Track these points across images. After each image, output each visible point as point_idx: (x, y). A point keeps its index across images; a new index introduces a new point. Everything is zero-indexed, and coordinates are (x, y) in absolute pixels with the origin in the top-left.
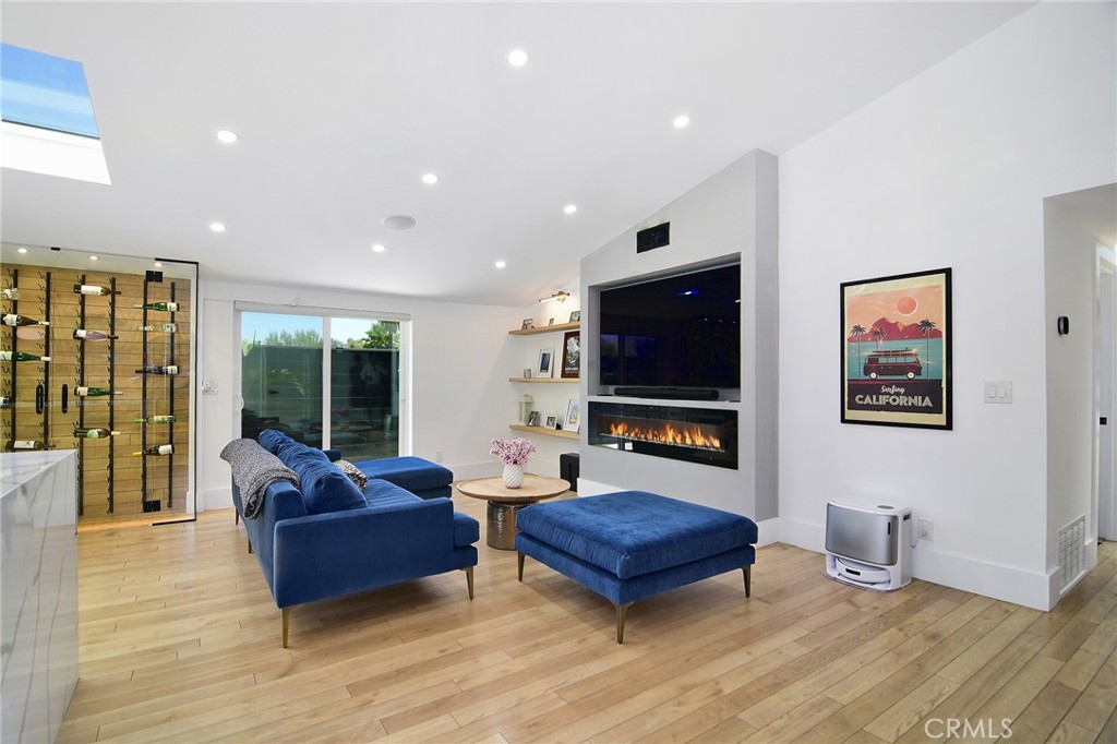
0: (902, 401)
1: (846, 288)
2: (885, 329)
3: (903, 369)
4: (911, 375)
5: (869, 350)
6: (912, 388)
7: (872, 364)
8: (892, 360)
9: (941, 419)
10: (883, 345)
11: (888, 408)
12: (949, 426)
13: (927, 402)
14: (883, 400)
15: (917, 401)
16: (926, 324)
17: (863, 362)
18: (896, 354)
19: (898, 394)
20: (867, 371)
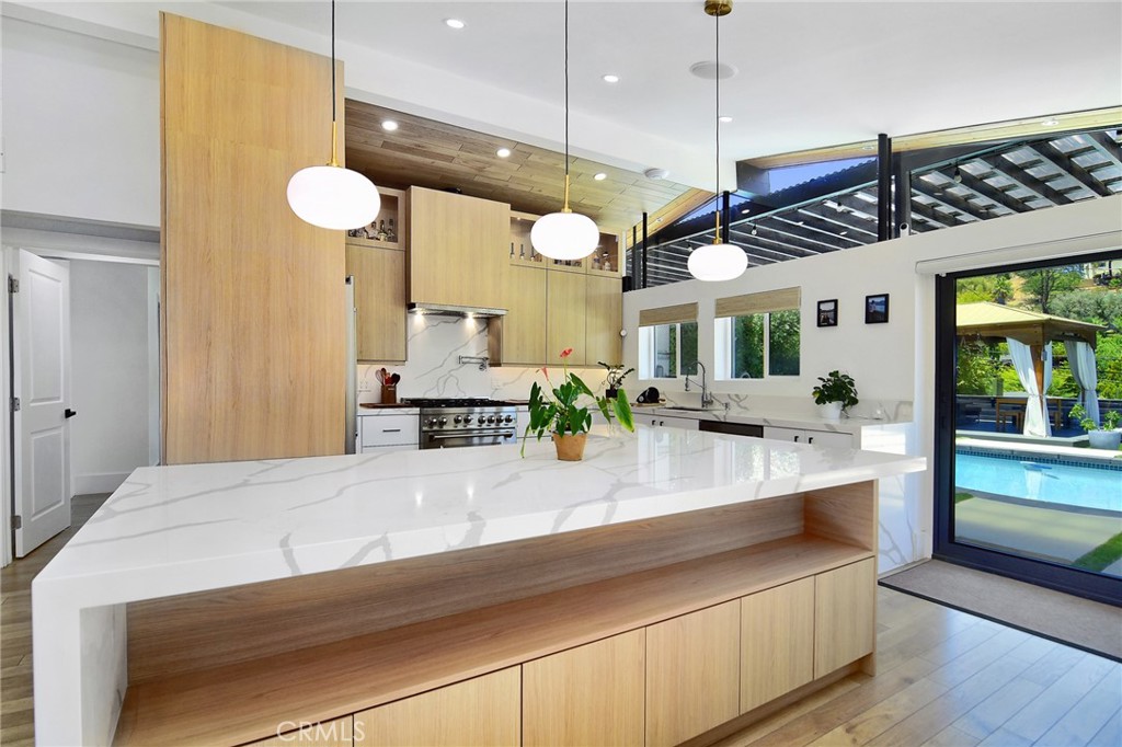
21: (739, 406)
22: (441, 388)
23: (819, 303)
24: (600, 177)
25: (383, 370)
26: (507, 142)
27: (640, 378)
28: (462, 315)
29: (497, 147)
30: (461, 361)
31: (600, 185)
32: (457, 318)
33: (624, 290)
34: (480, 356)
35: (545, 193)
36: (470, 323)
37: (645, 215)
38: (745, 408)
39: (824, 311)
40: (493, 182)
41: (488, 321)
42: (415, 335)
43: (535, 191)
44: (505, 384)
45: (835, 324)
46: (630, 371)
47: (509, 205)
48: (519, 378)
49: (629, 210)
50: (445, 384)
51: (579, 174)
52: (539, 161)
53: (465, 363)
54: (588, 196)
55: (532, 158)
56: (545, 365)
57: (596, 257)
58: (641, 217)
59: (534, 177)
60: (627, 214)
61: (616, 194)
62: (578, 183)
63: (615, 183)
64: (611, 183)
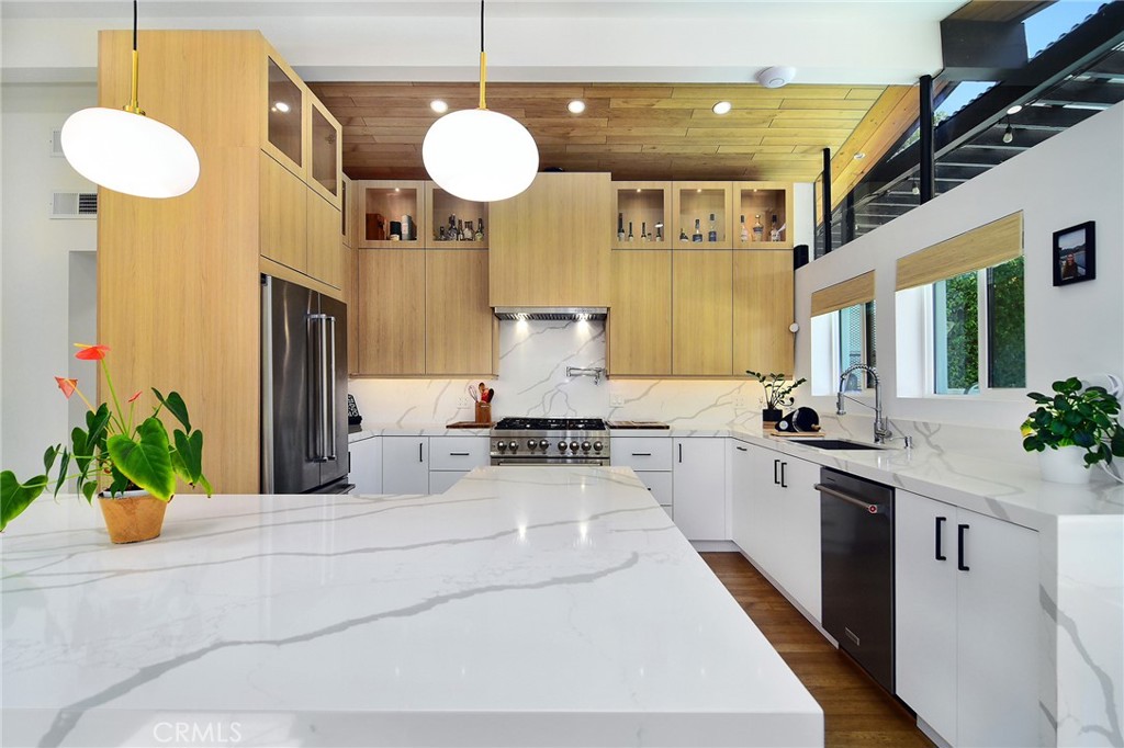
21: (929, 443)
22: (547, 406)
23: (1057, 236)
24: (722, 108)
25: (482, 384)
26: (584, 89)
27: (813, 394)
28: (573, 319)
29: (565, 102)
30: (572, 373)
31: (725, 122)
32: (566, 322)
33: (796, 266)
34: (594, 367)
35: (663, 149)
36: (583, 328)
37: (827, 152)
38: (937, 447)
39: (1068, 252)
40: (591, 150)
41: (600, 319)
42: (519, 344)
43: (647, 149)
44: (626, 402)
45: (1090, 274)
46: (800, 382)
47: (610, 174)
48: (646, 393)
49: (798, 149)
50: (551, 400)
51: (691, 112)
52: (625, 106)
53: (576, 375)
54: (723, 141)
55: (614, 104)
56: (671, 376)
57: (758, 224)
58: (822, 156)
59: (635, 132)
60: (799, 157)
61: (763, 130)
62: (697, 125)
63: (750, 113)
64: (744, 113)
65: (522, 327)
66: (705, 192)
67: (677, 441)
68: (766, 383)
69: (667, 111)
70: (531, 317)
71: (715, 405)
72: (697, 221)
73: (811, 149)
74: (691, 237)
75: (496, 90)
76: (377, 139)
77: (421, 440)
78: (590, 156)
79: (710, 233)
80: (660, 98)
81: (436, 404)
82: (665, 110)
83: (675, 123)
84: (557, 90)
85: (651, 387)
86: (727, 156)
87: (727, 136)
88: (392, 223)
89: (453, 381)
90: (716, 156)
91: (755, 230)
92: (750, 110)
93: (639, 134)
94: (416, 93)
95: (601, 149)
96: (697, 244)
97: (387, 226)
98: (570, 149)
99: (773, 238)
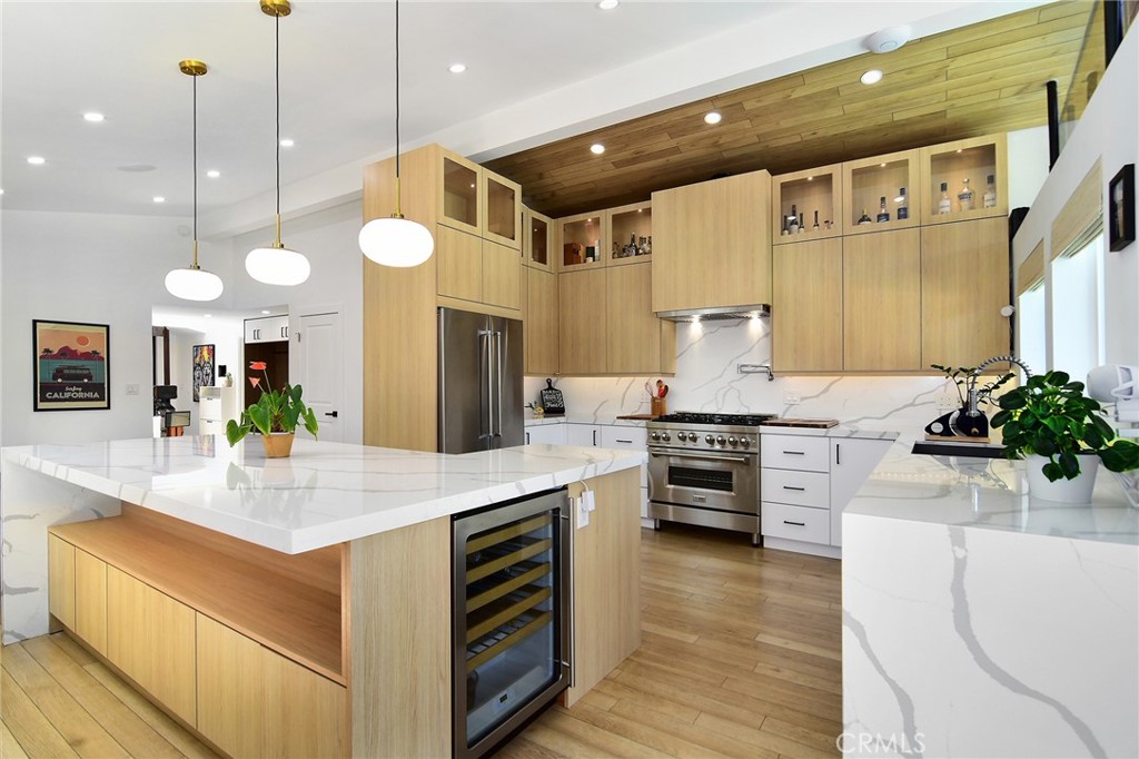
0: (81, 395)
1: (38, 324)
2: (66, 352)
3: (81, 377)
4: (86, 381)
5: (57, 364)
6: (86, 388)
7: (59, 373)
8: (73, 372)
9: (104, 404)
10: (67, 363)
11: (71, 399)
12: (109, 408)
13: (96, 395)
14: (67, 395)
15: (90, 395)
16: (95, 352)
17: (52, 372)
18: (75, 368)
19: (78, 392)
20: (55, 377)
22: (721, 401)
23: (1112, 186)
24: (873, 78)
25: (659, 382)
26: (712, 102)
28: (743, 317)
29: (701, 117)
30: (743, 370)
32: (737, 321)
34: (765, 364)
36: (756, 325)
37: (1051, 85)
40: (748, 151)
41: (767, 310)
42: (694, 343)
43: (807, 136)
44: (803, 399)
45: (1133, 237)
47: (765, 171)
48: (826, 390)
49: (1005, 92)
50: (724, 395)
51: (836, 91)
52: (759, 105)
53: (748, 372)
54: (896, 108)
55: (748, 106)
56: (843, 372)
57: (966, 190)
58: (1045, 93)
59: (784, 124)
60: (1014, 100)
61: (941, 84)
62: (851, 101)
63: (911, 73)
64: (903, 75)
65: (696, 328)
66: (891, 165)
67: (835, 442)
68: (958, 379)
69: (808, 97)
70: (705, 318)
71: (912, 405)
72: (883, 199)
73: (1025, 88)
74: (874, 217)
75: (635, 124)
76: (566, 184)
77: (595, 428)
78: (751, 156)
79: (899, 210)
80: (793, 88)
81: (623, 399)
82: (805, 96)
83: (825, 105)
84: (685, 110)
85: (833, 383)
86: (909, 122)
87: (897, 102)
88: (588, 248)
89: (637, 378)
90: (895, 125)
91: (961, 197)
92: (910, 70)
93: (790, 125)
94: (576, 144)
95: (758, 148)
96: (884, 225)
97: (582, 252)
98: (726, 155)
99: (986, 204)
